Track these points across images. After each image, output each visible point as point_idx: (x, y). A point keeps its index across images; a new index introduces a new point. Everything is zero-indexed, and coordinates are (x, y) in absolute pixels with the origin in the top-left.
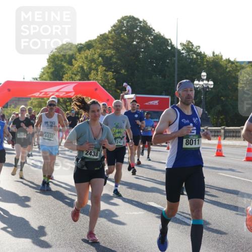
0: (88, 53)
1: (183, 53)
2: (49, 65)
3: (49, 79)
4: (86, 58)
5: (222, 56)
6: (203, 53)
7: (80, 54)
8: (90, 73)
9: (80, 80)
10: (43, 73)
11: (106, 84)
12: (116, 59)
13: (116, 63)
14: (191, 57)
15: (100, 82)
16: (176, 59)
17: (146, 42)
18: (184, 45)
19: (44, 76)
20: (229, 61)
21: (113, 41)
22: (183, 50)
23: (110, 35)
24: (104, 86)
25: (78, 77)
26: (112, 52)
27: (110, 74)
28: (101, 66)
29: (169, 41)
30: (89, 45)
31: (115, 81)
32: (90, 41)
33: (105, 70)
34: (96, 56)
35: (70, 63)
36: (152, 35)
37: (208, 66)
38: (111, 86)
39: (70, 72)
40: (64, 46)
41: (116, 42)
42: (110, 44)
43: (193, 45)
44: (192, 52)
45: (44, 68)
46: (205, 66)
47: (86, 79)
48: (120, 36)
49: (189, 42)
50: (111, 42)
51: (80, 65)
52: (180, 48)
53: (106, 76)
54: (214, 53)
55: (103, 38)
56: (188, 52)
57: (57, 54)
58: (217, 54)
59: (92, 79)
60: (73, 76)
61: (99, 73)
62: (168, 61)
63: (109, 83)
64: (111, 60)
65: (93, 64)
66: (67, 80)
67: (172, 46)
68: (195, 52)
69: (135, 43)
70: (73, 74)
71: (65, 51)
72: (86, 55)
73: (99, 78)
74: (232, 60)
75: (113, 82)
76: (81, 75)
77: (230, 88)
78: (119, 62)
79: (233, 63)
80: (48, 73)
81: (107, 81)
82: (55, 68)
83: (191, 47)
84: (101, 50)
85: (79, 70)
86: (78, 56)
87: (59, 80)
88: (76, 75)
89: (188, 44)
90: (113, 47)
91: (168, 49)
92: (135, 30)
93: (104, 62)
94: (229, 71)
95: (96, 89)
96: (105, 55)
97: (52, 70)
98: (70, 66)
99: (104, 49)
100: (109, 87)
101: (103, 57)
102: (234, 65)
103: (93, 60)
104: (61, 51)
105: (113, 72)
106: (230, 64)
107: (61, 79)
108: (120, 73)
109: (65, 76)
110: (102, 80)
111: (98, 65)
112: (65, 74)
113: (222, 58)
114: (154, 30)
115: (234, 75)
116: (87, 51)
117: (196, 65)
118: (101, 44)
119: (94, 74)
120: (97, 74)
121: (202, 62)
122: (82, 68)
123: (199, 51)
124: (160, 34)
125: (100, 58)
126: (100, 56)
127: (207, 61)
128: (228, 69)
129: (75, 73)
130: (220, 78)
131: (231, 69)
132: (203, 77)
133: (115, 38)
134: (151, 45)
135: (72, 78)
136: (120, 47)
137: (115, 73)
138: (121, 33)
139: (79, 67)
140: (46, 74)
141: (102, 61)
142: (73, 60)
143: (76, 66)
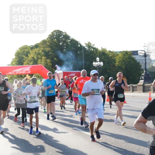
0: (36, 50)
1: (86, 48)
2: (16, 57)
3: (16, 65)
4: (35, 52)
5: (106, 49)
6: (96, 48)
7: (32, 50)
8: (38, 61)
9: (32, 64)
10: (13, 62)
11: (47, 66)
12: (51, 52)
13: (51, 55)
14: (91, 50)
15: (43, 65)
16: (83, 51)
17: (67, 43)
18: (86, 44)
19: (13, 63)
20: (110, 52)
21: (49, 43)
22: (86, 46)
23: (48, 40)
24: (46, 67)
25: (32, 63)
26: (49, 49)
27: (48, 60)
28: (43, 57)
29: (79, 42)
30: (37, 46)
31: (51, 64)
32: (37, 44)
33: (46, 59)
34: (41, 51)
35: (27, 56)
36: (70, 39)
37: (99, 55)
38: (49, 67)
39: (27, 60)
40: (24, 47)
41: (51, 43)
42: (48, 45)
43: (91, 44)
44: (91, 48)
45: (13, 59)
46: (98, 55)
47: (36, 63)
48: (53, 40)
49: (89, 42)
50: (48, 44)
51: (32, 56)
52: (84, 45)
53: (46, 61)
54: (102, 48)
55: (44, 42)
56: (88, 47)
57: (20, 51)
58: (104, 48)
59: (39, 63)
60: (29, 62)
61: (43, 60)
62: (79, 52)
63: (48, 65)
64: (48, 53)
65: (39, 56)
66: (26, 65)
67: (80, 45)
68: (92, 48)
69: (61, 44)
70: (28, 61)
71: (24, 50)
72: (35, 51)
73: (43, 62)
74: (112, 51)
75: (50, 65)
76: (33, 61)
77: (112, 65)
78: (53, 54)
79: (112, 52)
80: (15, 61)
81: (47, 64)
82: (19, 59)
83: (90, 45)
84: (43, 48)
85: (32, 59)
86: (31, 52)
87: (22, 65)
88: (30, 62)
89: (89, 43)
90: (49, 46)
91: (78, 47)
92: (61, 37)
93: (45, 54)
94: (111, 57)
95: (42, 69)
96: (45, 50)
97: (17, 60)
98: (27, 57)
99: (45, 48)
100: (48, 67)
101: (44, 52)
102: (113, 54)
103: (39, 54)
104: (22, 50)
105: (50, 59)
106: (111, 53)
107: (22, 64)
108: (54, 60)
109: (25, 63)
110: (44, 64)
111: (42, 56)
112: (24, 61)
113: (106, 50)
114: (70, 37)
115: (113, 59)
116: (36, 49)
117: (93, 54)
118: (43, 45)
119: (40, 61)
120: (42, 61)
121: (96, 52)
122: (33, 58)
123: (94, 47)
124: (74, 39)
125: (43, 53)
126: (43, 51)
127: (99, 52)
128: (110, 56)
129: (30, 61)
130: (106, 60)
131: (111, 55)
132: (97, 61)
133: (50, 41)
134: (69, 44)
135: (28, 64)
136: (53, 46)
137: (51, 60)
138: (54, 39)
139: (32, 57)
140: (14, 62)
141: (44, 54)
142: (29, 54)
143: (30, 57)
